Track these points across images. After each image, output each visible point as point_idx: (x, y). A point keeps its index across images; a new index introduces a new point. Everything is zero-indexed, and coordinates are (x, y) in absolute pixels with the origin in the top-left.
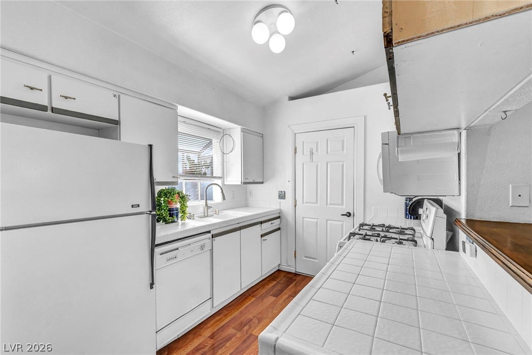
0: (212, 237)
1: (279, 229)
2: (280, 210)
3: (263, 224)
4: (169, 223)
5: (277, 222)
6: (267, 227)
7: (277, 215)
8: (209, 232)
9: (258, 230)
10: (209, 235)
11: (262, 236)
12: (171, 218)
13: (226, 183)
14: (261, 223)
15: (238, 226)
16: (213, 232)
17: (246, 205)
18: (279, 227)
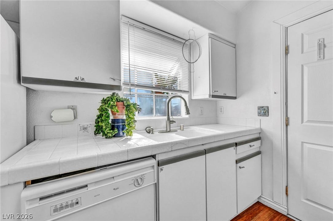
0: (158, 165)
1: (259, 153)
2: (261, 129)
3: (238, 147)
4: (110, 137)
5: (257, 144)
6: (244, 150)
7: (257, 136)
8: (154, 157)
9: (231, 154)
10: (153, 162)
11: (237, 162)
12: (111, 131)
13: (193, 98)
14: (236, 144)
15: (202, 148)
16: (160, 158)
17: (216, 122)
18: (258, 150)
